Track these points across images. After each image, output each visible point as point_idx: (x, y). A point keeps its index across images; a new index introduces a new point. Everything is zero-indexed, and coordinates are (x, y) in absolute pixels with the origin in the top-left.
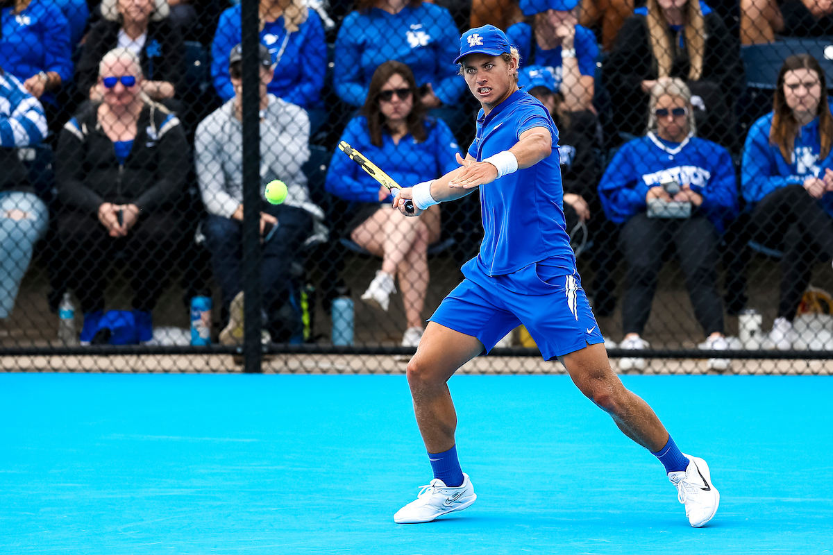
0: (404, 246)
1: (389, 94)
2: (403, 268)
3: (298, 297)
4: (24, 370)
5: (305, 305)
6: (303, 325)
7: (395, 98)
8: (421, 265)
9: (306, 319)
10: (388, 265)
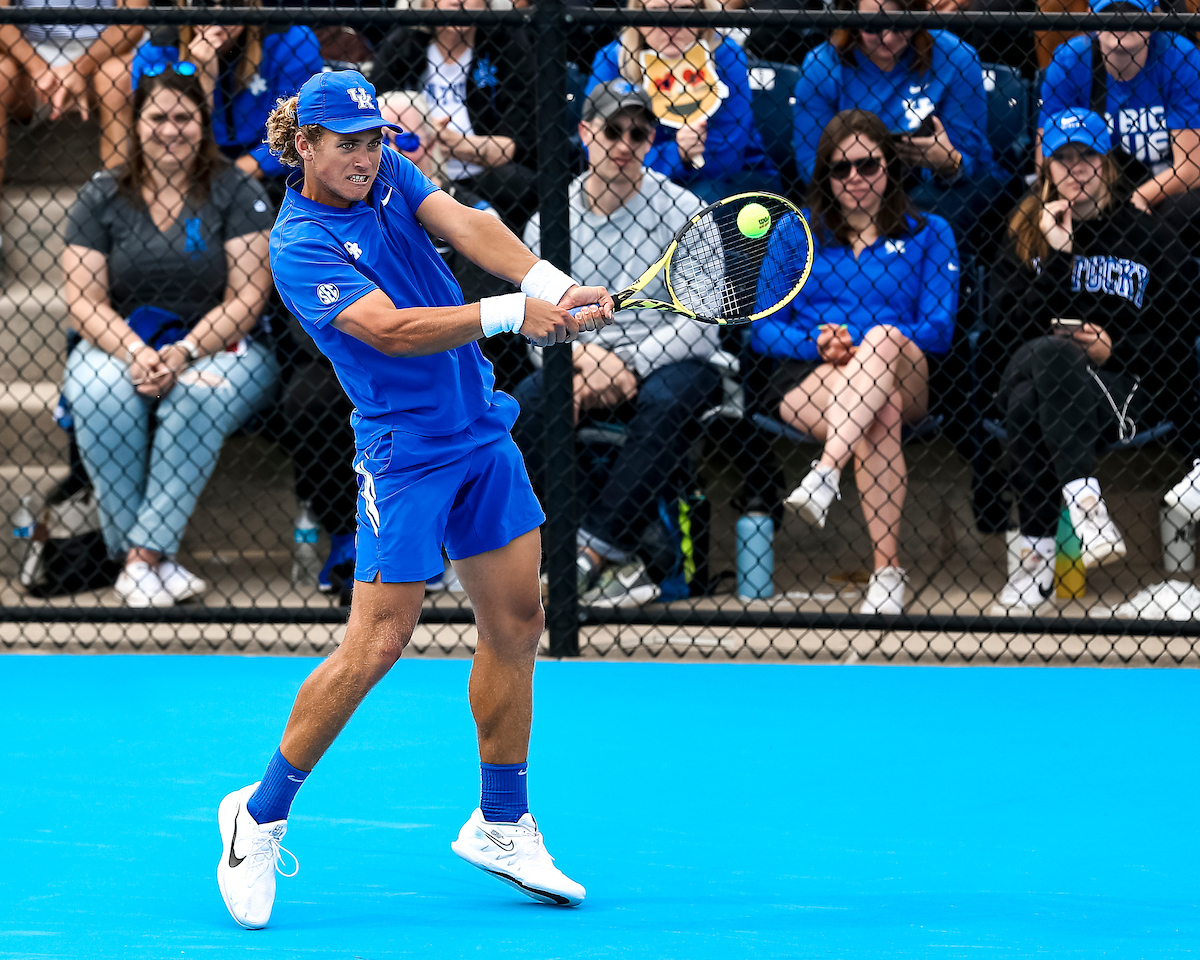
0: (863, 417)
1: (844, 167)
2: (862, 451)
3: (675, 513)
4: (137, 647)
5: (685, 526)
6: (684, 558)
7: (853, 173)
8: (891, 447)
9: (686, 546)
10: (835, 447)
